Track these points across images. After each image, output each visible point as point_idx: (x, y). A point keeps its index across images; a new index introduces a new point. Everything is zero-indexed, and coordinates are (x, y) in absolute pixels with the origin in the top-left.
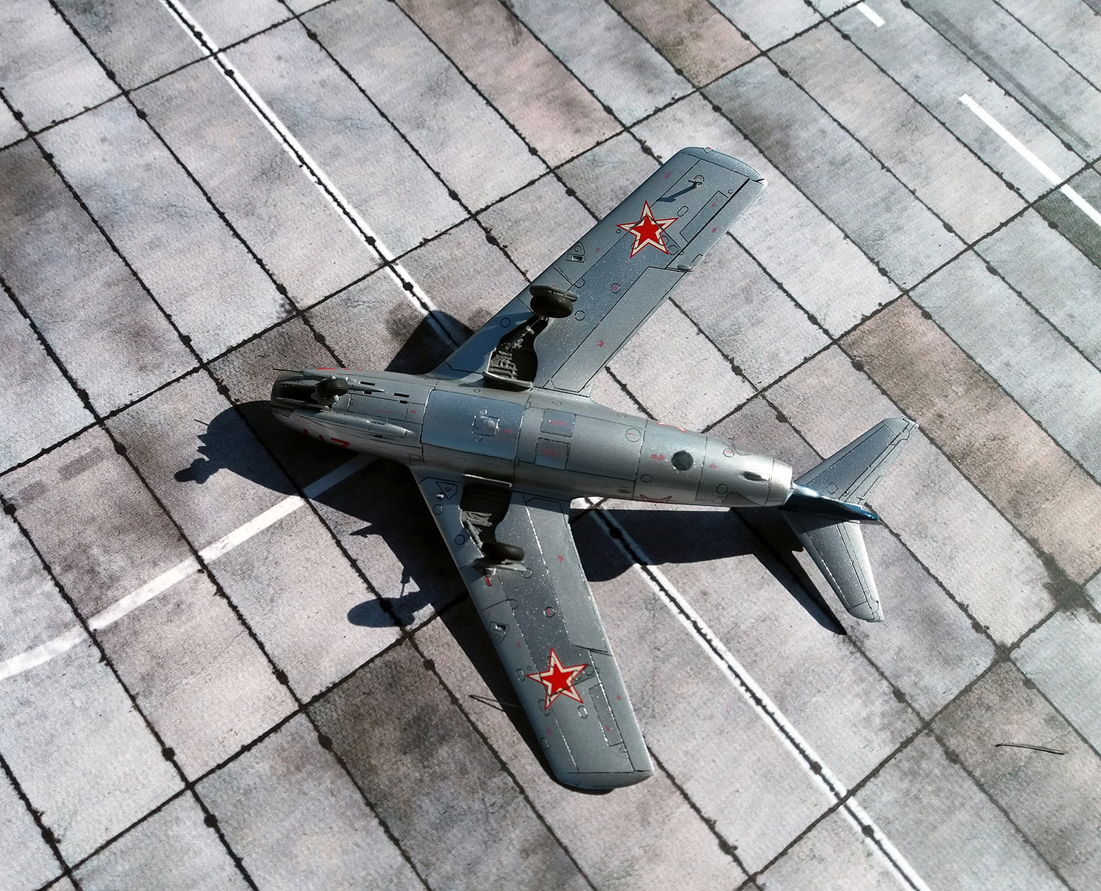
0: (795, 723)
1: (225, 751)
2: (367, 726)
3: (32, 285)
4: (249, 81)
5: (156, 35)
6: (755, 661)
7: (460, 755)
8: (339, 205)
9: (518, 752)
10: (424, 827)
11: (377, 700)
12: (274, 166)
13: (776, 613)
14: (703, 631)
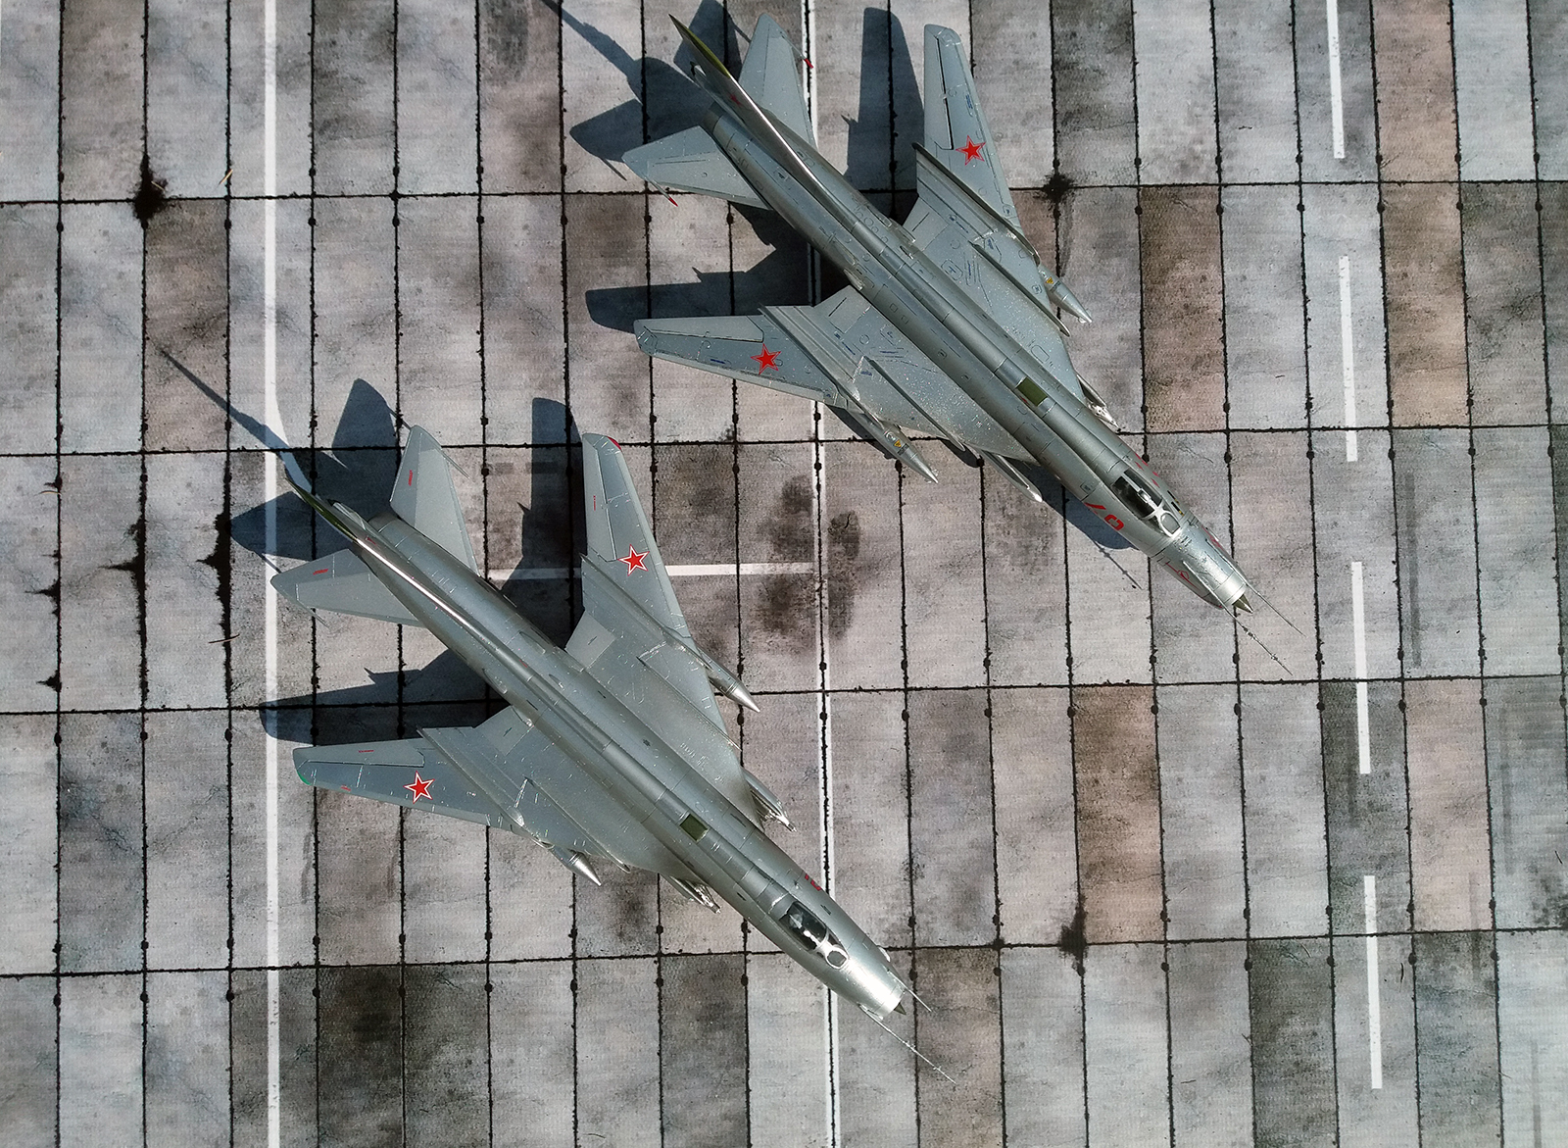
6: (844, 845)
14: (828, 807)
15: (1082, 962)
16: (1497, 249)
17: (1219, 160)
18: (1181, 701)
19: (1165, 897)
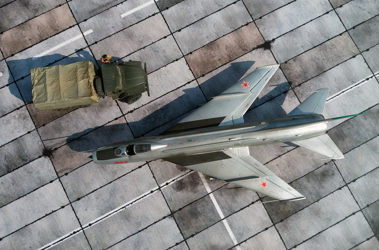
4: (94, 219)
5: (73, 245)
8: (140, 199)
12: (125, 215)
15: (271, 41)
16: (11, 17)
17: (18, 109)
18: (185, 47)
19: (242, 27)
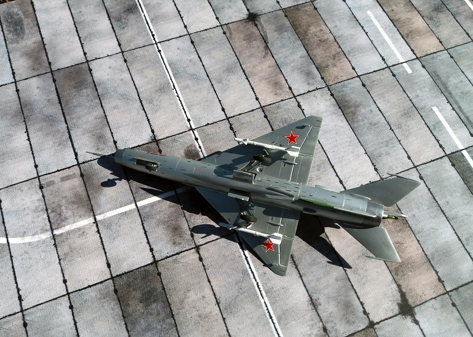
0: (282, 329)
1: (83, 286)
2: (131, 290)
3: (72, 113)
4: (165, 55)
5: (139, 33)
6: (275, 303)
7: (159, 308)
8: (182, 105)
9: (179, 312)
10: (139, 329)
11: (137, 281)
12: (164, 87)
13: (289, 287)
14: (260, 287)
15: (415, 318)
19: (436, 271)
